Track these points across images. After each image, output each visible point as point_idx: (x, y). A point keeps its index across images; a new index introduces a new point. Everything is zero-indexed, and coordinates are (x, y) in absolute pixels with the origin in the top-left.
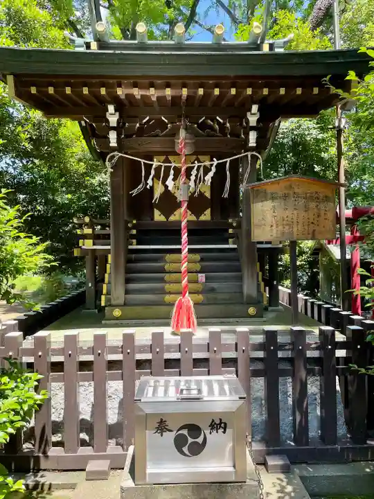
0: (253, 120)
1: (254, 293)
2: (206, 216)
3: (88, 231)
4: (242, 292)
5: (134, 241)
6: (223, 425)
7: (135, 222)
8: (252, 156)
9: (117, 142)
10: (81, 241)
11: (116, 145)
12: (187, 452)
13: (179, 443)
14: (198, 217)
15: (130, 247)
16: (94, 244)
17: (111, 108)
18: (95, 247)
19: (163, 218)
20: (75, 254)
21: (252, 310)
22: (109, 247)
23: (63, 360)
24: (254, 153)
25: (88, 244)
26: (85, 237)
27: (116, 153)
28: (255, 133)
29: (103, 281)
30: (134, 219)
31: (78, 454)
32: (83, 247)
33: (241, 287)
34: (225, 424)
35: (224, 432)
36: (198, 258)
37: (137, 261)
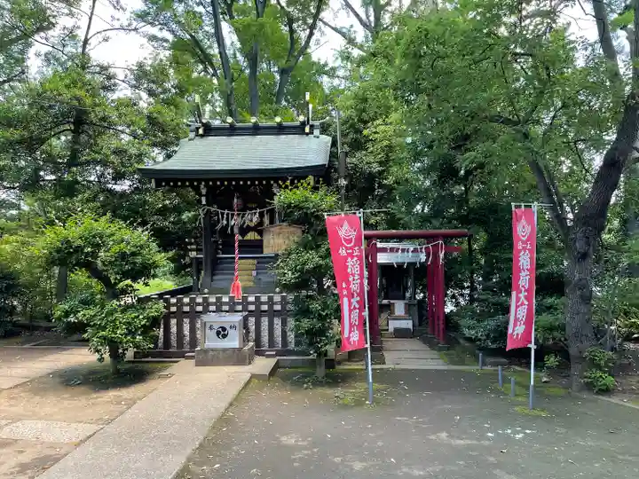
5: (221, 252)
6: (235, 327)
9: (206, 201)
10: (190, 252)
11: (205, 203)
12: (220, 337)
13: (218, 333)
15: (218, 256)
16: (197, 254)
17: (202, 186)
18: (198, 256)
22: (203, 256)
25: (194, 254)
26: (192, 250)
32: (191, 256)
35: (235, 330)
36: (255, 261)
37: (221, 263)
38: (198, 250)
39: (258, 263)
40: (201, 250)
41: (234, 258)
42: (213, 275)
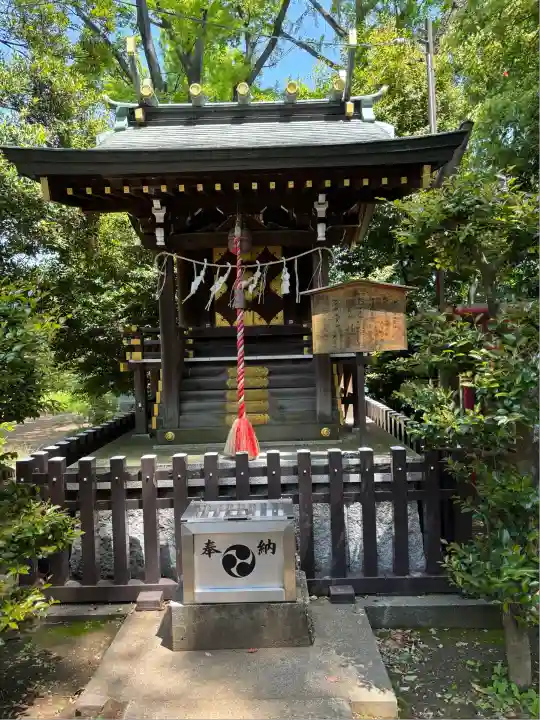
0: (321, 210)
1: (328, 411)
2: (278, 320)
3: (136, 342)
4: (315, 411)
5: (191, 352)
6: (272, 546)
7: (191, 329)
8: (323, 251)
9: (165, 240)
10: (128, 353)
11: (163, 244)
12: (236, 574)
13: (228, 563)
14: (268, 321)
15: (186, 360)
16: (143, 358)
17: (157, 203)
18: (145, 361)
19: (226, 324)
20: (122, 370)
21: (325, 431)
22: (159, 360)
23: (109, 487)
24: (325, 248)
25: (136, 357)
26: (132, 349)
27: (164, 253)
28: (324, 225)
29: (154, 400)
30: (190, 326)
31: (129, 585)
32: (131, 361)
33: (314, 404)
34: (274, 545)
35: (273, 553)
36: (265, 371)
37: (194, 376)
38: (146, 350)
39: (270, 373)
40: (157, 348)
41: (234, 364)
42: (182, 400)
